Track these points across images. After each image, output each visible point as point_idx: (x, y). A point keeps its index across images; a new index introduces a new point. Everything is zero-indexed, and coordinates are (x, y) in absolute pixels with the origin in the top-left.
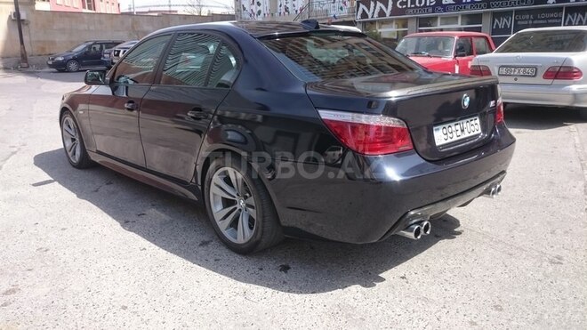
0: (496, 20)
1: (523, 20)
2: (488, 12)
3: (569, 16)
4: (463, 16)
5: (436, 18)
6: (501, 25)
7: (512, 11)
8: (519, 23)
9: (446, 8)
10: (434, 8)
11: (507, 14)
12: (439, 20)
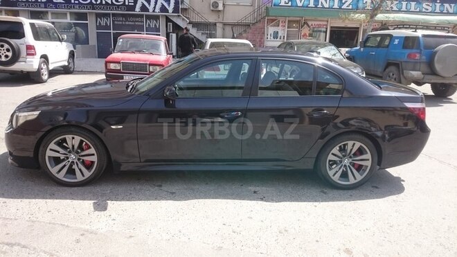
0: (99, 19)
1: (118, 21)
2: (92, 13)
3: (148, 21)
4: (70, 13)
5: (47, 12)
6: (103, 23)
7: (109, 14)
8: (116, 22)
9: (57, 5)
10: (46, 5)
11: (107, 15)
12: (50, 15)
